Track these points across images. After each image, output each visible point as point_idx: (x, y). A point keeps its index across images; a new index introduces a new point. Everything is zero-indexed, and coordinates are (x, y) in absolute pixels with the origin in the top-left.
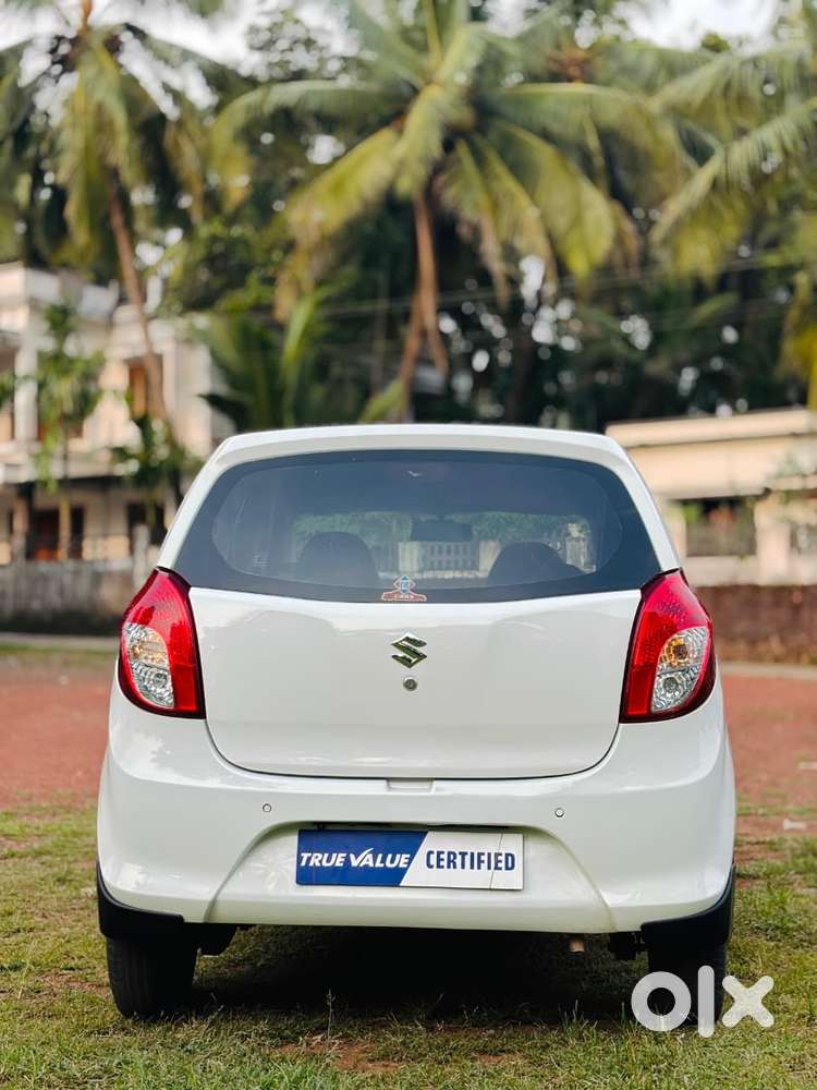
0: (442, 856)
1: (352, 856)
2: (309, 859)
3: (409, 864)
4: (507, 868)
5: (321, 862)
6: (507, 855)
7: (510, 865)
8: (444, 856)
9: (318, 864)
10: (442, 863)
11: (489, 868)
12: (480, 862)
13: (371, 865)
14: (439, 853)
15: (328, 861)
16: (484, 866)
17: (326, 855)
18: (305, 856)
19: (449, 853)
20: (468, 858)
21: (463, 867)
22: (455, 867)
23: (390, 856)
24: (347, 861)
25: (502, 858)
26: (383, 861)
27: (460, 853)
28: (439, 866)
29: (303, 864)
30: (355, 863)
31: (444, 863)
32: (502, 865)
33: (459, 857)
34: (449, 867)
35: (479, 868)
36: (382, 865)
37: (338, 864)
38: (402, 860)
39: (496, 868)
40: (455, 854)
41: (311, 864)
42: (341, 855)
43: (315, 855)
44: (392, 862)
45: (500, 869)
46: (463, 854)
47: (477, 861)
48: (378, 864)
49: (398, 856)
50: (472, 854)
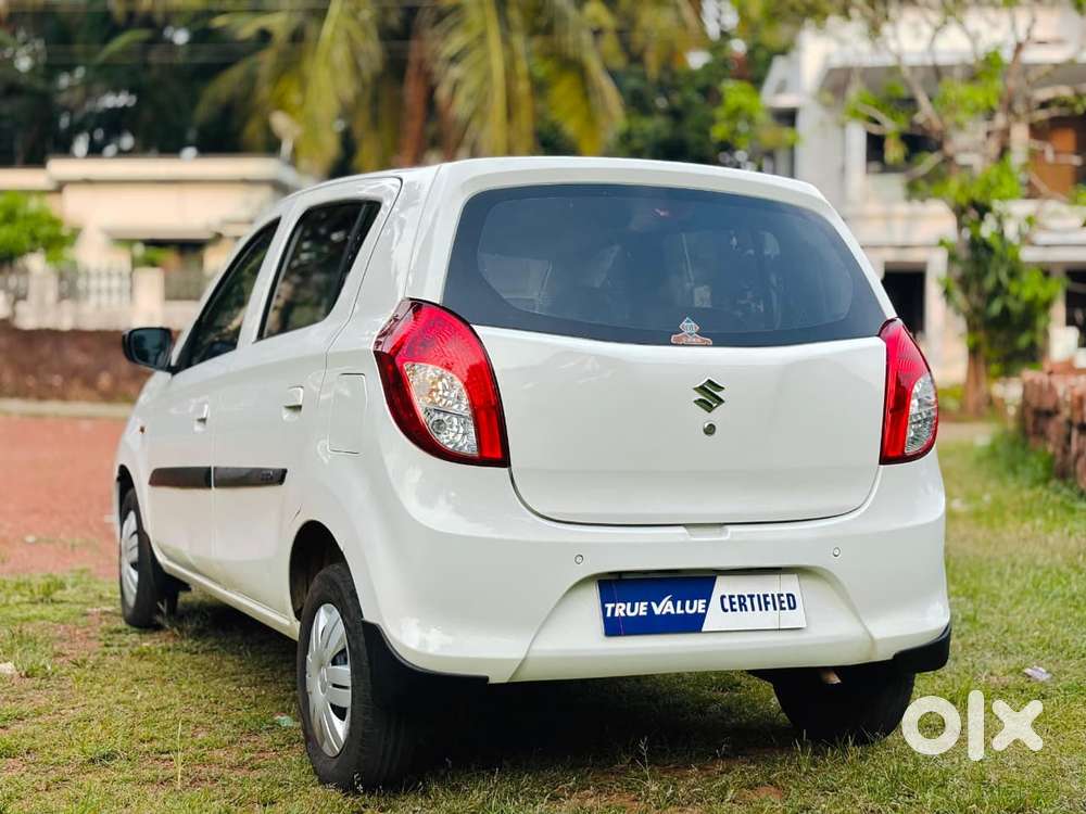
0: (733, 600)
1: (654, 604)
2: (613, 610)
3: (706, 609)
4: (790, 608)
5: (625, 611)
6: (788, 595)
7: (792, 605)
8: (735, 600)
9: (623, 614)
10: (734, 607)
11: (775, 609)
12: (767, 603)
13: (673, 612)
14: (731, 597)
15: (632, 610)
16: (770, 606)
17: (629, 604)
18: (609, 606)
19: (739, 597)
20: (755, 600)
21: (753, 609)
22: (746, 610)
23: (688, 602)
24: (650, 609)
25: (784, 598)
26: (683, 607)
27: (749, 596)
28: (733, 610)
29: (609, 614)
30: (657, 611)
31: (736, 606)
32: (785, 605)
33: (748, 600)
34: (741, 610)
35: (767, 609)
36: (682, 612)
37: (641, 613)
38: (699, 605)
39: (782, 609)
40: (743, 597)
41: (616, 615)
42: (643, 604)
43: (618, 605)
44: (691, 608)
45: (785, 609)
46: (751, 597)
47: (764, 602)
48: (679, 611)
49: (695, 602)
50: (758, 596)
